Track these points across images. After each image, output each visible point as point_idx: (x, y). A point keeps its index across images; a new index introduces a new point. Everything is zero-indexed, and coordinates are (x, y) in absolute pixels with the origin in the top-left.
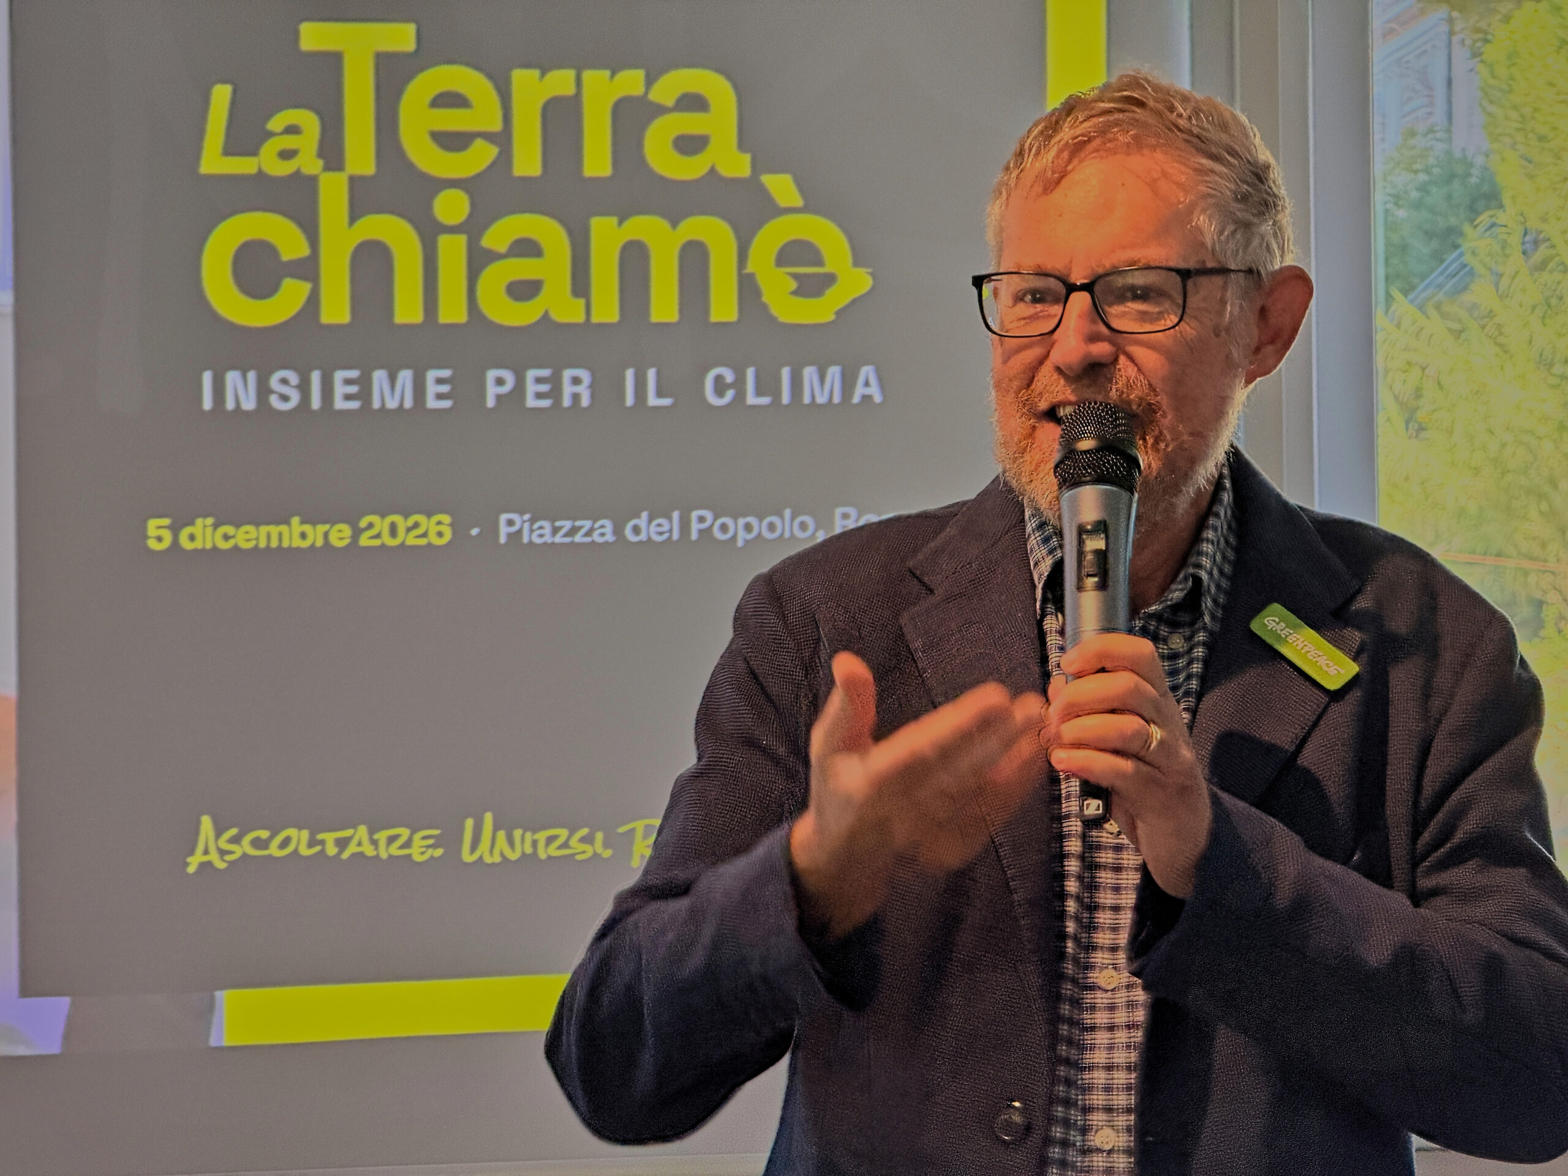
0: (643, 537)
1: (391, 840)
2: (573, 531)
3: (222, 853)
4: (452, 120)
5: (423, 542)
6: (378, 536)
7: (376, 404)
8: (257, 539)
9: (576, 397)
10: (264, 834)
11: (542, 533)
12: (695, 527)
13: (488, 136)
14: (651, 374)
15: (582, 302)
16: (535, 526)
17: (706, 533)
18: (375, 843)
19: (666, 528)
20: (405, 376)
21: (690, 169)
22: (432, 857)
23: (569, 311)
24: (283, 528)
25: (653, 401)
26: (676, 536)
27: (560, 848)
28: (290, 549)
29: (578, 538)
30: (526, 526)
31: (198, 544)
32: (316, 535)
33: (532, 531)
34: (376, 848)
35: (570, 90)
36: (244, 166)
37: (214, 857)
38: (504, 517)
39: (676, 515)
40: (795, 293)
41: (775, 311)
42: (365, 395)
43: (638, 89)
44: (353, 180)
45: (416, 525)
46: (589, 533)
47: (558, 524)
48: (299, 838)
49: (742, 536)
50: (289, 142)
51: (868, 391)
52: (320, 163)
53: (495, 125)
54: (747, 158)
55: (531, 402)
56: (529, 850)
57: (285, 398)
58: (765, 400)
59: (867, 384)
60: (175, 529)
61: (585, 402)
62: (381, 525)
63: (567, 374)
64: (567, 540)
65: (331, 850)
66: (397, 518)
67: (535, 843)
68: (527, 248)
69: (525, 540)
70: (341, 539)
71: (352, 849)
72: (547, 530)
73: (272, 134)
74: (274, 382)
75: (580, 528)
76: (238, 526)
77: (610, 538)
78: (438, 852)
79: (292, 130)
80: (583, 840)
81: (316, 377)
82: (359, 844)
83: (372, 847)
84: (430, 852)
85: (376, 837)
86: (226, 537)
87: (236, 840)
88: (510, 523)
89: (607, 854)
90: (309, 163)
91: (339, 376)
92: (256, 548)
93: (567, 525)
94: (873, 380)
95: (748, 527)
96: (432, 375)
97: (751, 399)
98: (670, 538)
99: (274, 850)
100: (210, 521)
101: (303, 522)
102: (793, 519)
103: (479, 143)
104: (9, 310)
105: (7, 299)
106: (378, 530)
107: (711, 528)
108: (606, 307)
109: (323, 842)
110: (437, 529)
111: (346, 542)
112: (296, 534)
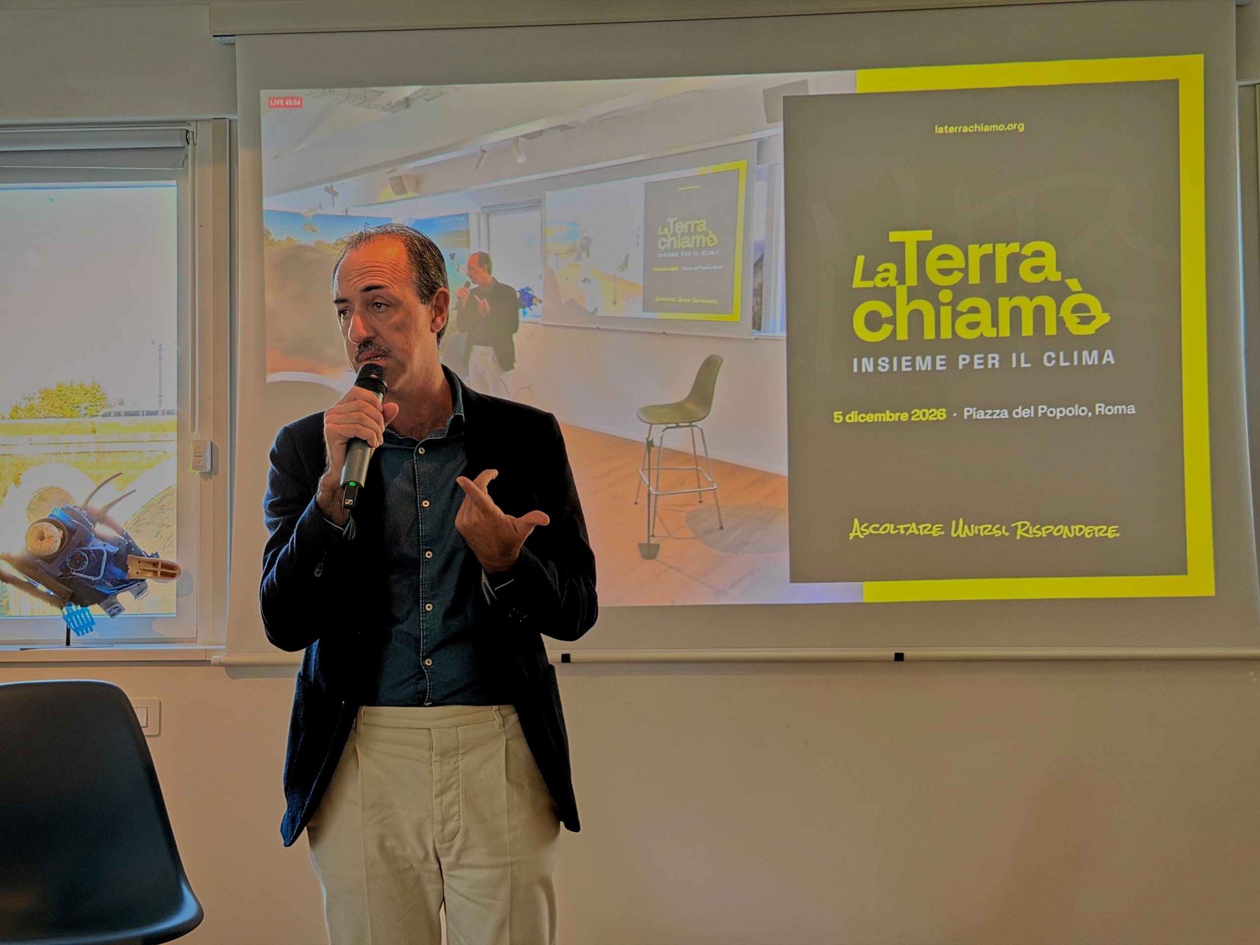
0: (1020, 416)
1: (925, 528)
2: (992, 414)
3: (862, 532)
4: (946, 264)
5: (935, 419)
6: (918, 417)
7: (918, 369)
8: (874, 418)
9: (993, 364)
10: (877, 526)
11: (981, 415)
12: (1040, 412)
13: (959, 270)
14: (1023, 355)
15: (995, 329)
16: (978, 412)
17: (1044, 414)
18: (918, 529)
19: (1029, 412)
20: (928, 358)
21: (1037, 278)
22: (940, 535)
23: (991, 333)
24: (883, 414)
25: (1023, 365)
26: (1032, 415)
27: (989, 532)
28: (886, 422)
29: (995, 417)
30: (974, 413)
31: (852, 421)
32: (895, 417)
33: (976, 414)
34: (919, 531)
35: (991, 251)
36: (869, 284)
37: (859, 533)
38: (966, 409)
39: (1032, 407)
40: (1078, 323)
41: (1071, 330)
42: (913, 365)
43: (1017, 250)
44: (909, 288)
45: (933, 413)
46: (999, 415)
47: (987, 411)
48: (890, 527)
49: (1059, 415)
50: (885, 275)
51: (1108, 360)
52: (897, 282)
53: (962, 265)
54: (1060, 273)
55: (976, 367)
56: (977, 532)
57: (884, 367)
58: (1068, 364)
59: (1108, 357)
60: (844, 415)
61: (997, 366)
62: (920, 413)
63: (990, 356)
64: (990, 417)
65: (902, 532)
66: (925, 410)
67: (979, 530)
68: (974, 310)
69: (974, 417)
70: (905, 418)
71: (910, 531)
72: (983, 414)
73: (879, 272)
74: (880, 361)
75: (995, 413)
76: (867, 414)
77: (1007, 416)
78: (942, 533)
79: (887, 270)
80: (997, 529)
81: (895, 359)
82: (913, 529)
83: (917, 531)
84: (939, 533)
85: (919, 527)
86: (862, 418)
87: (867, 528)
88: (968, 411)
89: (1007, 534)
90: (893, 282)
91: (904, 359)
92: (873, 422)
93: (990, 412)
94: (1111, 355)
95: (1061, 412)
96: (938, 358)
97: (1062, 364)
98: (1030, 416)
99: (881, 531)
100: (857, 412)
101: (890, 412)
102: (1079, 408)
103: (956, 272)
104: (785, 339)
105: (784, 335)
106: (919, 415)
107: (1046, 412)
108: (1005, 331)
109: (899, 529)
110: (940, 414)
111: (906, 419)
112: (888, 416)
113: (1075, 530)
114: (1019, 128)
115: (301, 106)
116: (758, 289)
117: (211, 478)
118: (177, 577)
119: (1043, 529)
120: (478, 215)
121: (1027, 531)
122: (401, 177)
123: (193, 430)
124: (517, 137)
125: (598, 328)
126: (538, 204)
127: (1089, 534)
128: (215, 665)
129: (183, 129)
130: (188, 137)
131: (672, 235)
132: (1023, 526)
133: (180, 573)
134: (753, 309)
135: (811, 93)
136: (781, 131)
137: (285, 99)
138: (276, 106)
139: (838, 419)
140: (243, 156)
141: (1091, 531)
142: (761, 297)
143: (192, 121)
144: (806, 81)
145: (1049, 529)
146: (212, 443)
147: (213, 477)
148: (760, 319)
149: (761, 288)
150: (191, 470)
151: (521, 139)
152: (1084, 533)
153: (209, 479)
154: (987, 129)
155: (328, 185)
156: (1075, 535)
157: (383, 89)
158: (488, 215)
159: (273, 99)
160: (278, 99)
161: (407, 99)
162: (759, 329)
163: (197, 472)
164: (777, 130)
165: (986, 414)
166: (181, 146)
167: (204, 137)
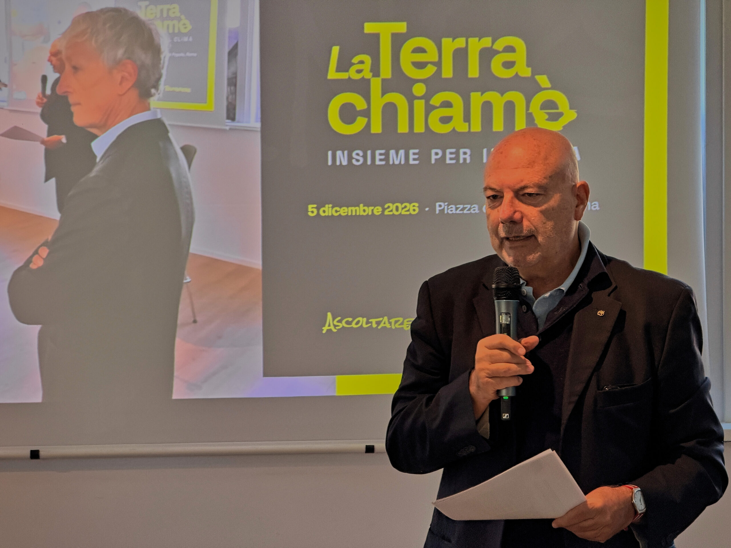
2: (463, 209)
3: (335, 326)
8: (348, 212)
10: (350, 319)
11: (452, 210)
13: (433, 63)
20: (402, 152)
28: (359, 215)
29: (465, 211)
35: (463, 45)
36: (343, 76)
37: (332, 327)
42: (387, 159)
43: (489, 45)
44: (383, 80)
47: (458, 206)
48: (363, 321)
50: (360, 67)
65: (374, 325)
72: (454, 209)
74: (354, 154)
75: (466, 208)
87: (340, 321)
92: (347, 215)
93: (461, 207)
99: (354, 325)
105: (258, 125)
106: (392, 209)
108: (477, 125)
109: (371, 322)
110: (413, 208)
111: (380, 213)
112: (362, 210)
116: (232, 78)
134: (228, 98)
139: (313, 212)
142: (235, 87)
148: (234, 108)
149: (236, 78)
162: (233, 119)
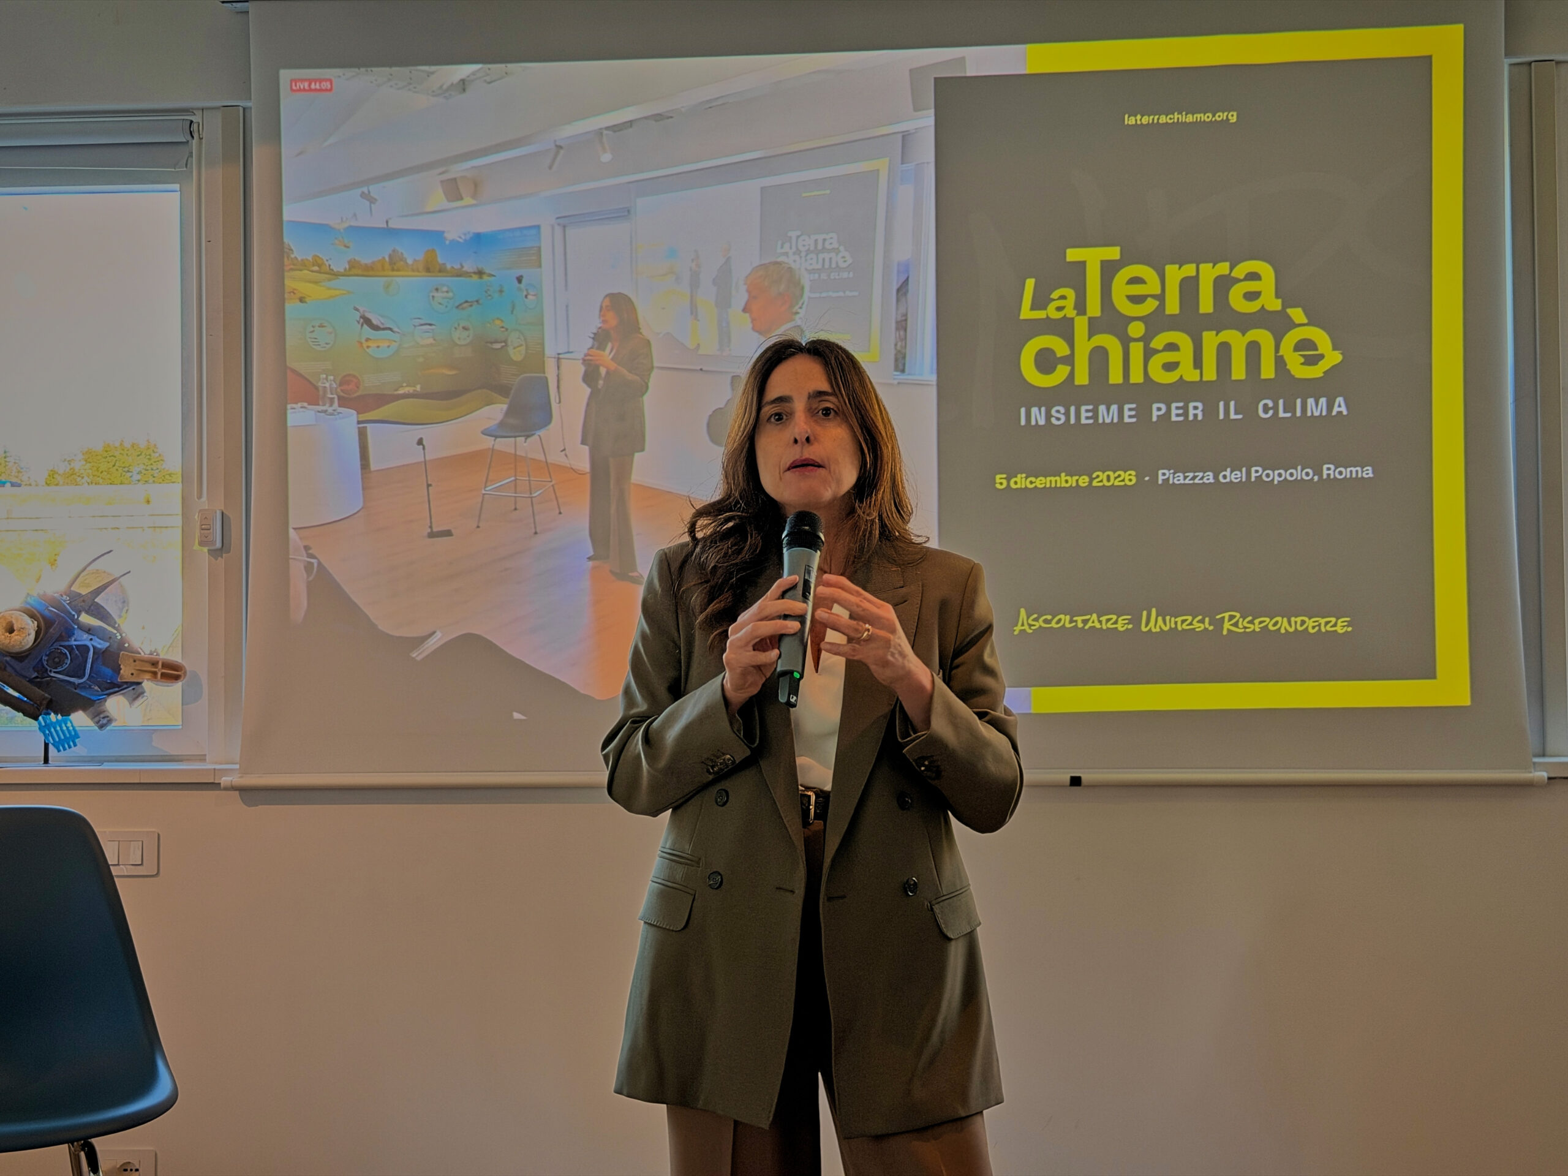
0: (1228, 480)
1: (1108, 620)
2: (1194, 478)
3: (1030, 626)
4: (1137, 290)
5: (1122, 483)
6: (1101, 481)
7: (1101, 421)
8: (1045, 483)
9: (1195, 416)
10: (1049, 617)
11: (1180, 479)
12: (1254, 475)
13: (1154, 296)
14: (1232, 404)
15: (1198, 371)
16: (1176, 475)
17: (1259, 478)
19: (1239, 476)
20: (1114, 408)
21: (1253, 307)
22: (1127, 629)
23: (1192, 376)
24: (1058, 478)
25: (1233, 416)
26: (1244, 480)
27: (1188, 625)
28: (1060, 487)
29: (1197, 481)
30: (1171, 476)
31: (1018, 486)
32: (1072, 481)
33: (1174, 478)
34: (1101, 624)
35: (1194, 274)
36: (1040, 314)
37: (1026, 627)
38: (1160, 472)
39: (1244, 470)
40: (1302, 364)
41: (1293, 373)
42: (1095, 417)
43: (1227, 272)
44: (1090, 319)
45: (1119, 476)
46: (1202, 478)
47: (1187, 474)
48: (1065, 619)
49: (1277, 479)
50: (1061, 303)
51: (1340, 409)
52: (1075, 312)
53: (1158, 291)
54: (1279, 301)
55: (1174, 418)
57: (1058, 419)
58: (1288, 415)
59: (1339, 406)
60: (1008, 479)
61: (1200, 417)
62: (1103, 476)
63: (1191, 405)
64: (1191, 482)
65: (1080, 625)
66: (1111, 473)
67: (1176, 623)
68: (1172, 347)
69: (1171, 482)
70: (1084, 483)
71: (1090, 624)
73: (1053, 300)
74: (1053, 412)
75: (1197, 476)
76: (1036, 477)
77: (1212, 481)
78: (1130, 626)
79: (1063, 297)
80: (1199, 622)
81: (1072, 409)
82: (1093, 622)
83: (1099, 624)
84: (1126, 626)
85: (1101, 619)
86: (1031, 483)
87: (1036, 620)
88: (1164, 474)
89: (1211, 628)
90: (1070, 312)
91: (1083, 408)
92: (1045, 487)
93: (1191, 475)
94: (1343, 404)
95: (1280, 475)
96: (1126, 407)
97: (1281, 414)
98: (1241, 480)
99: (1053, 625)
100: (1024, 475)
101: (1066, 476)
102: (1302, 471)
103: (1149, 299)
104: (935, 383)
105: (933, 378)
106: (1101, 479)
107: (1261, 476)
108: (1210, 373)
109: (1076, 621)
110: (1129, 478)
111: (1087, 484)
112: (1063, 481)
113: (1296, 622)
114: (1230, 117)
115: (331, 90)
116: (901, 321)
117: (222, 557)
118: (182, 679)
119: (1257, 621)
120: (553, 227)
121: (1236, 625)
122: (455, 179)
123: (200, 496)
124: (601, 129)
125: (701, 370)
126: (626, 213)
127: (1314, 627)
128: (226, 789)
129: (187, 120)
130: (192, 129)
131: (794, 254)
132: (1231, 617)
133: (185, 673)
134: (896, 345)
135: (970, 72)
136: (931, 121)
137: (310, 81)
138: (300, 90)
139: (1001, 484)
140: (258, 153)
141: (1317, 624)
142: (905, 330)
143: (198, 109)
144: (963, 59)
145: (1264, 621)
146: (223, 513)
147: (224, 555)
148: (904, 357)
149: (906, 320)
150: (196, 547)
151: (605, 132)
152: (1307, 628)
153: (219, 558)
154: (1190, 118)
155: (365, 190)
156: (1296, 629)
157: (433, 68)
158: (564, 227)
159: (296, 81)
160: (302, 80)
161: (463, 81)
162: (903, 371)
163: (205, 549)
164: (928, 120)
165: (1185, 478)
166: (185, 140)
167: (212, 128)
